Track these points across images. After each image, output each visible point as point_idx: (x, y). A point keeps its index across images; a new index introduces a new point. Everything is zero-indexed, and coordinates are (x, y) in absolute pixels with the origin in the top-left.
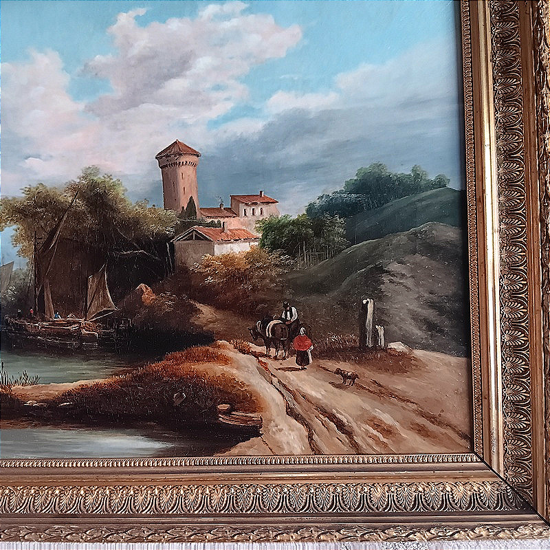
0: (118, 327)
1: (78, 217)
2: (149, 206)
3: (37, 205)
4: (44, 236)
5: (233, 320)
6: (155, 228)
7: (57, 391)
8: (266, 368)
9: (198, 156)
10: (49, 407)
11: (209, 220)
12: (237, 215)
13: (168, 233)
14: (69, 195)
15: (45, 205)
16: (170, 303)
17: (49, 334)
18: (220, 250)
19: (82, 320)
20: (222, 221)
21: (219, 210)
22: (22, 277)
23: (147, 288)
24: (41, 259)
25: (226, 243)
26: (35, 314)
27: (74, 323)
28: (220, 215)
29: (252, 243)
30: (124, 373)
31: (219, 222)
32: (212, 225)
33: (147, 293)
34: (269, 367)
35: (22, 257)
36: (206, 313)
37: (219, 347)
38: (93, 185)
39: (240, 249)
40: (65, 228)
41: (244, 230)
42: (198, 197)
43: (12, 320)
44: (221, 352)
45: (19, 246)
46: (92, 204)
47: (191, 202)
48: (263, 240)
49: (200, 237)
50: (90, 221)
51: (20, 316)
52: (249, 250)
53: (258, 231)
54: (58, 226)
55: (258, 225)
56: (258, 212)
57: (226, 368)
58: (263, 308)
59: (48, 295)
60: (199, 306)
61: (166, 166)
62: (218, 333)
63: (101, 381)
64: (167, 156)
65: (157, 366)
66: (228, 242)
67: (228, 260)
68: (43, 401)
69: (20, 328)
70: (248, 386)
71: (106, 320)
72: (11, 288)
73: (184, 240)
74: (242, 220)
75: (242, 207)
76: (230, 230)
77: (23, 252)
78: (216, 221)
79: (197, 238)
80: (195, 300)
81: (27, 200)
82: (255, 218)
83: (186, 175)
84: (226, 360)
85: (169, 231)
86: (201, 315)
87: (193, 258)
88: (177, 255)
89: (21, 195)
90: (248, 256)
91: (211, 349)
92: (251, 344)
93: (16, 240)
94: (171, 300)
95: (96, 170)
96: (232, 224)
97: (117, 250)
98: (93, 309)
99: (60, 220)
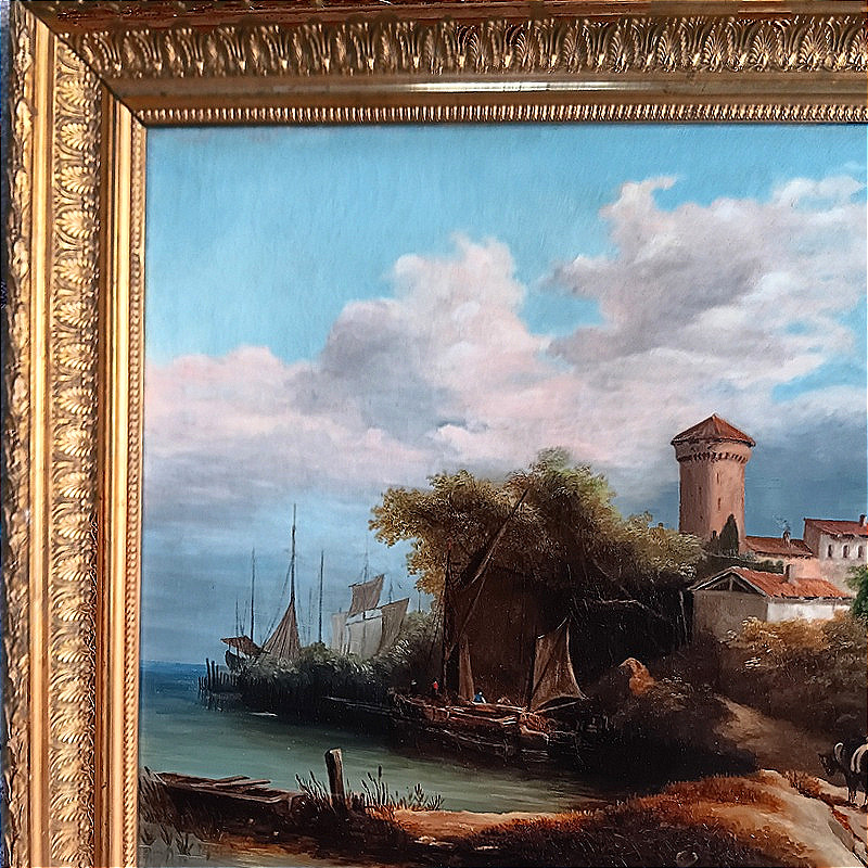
0: (586, 727)
1: (525, 532)
2: (651, 525)
3: (455, 506)
4: (465, 559)
5: (793, 736)
6: (659, 563)
7: (473, 825)
8: (846, 825)
9: (750, 445)
10: (457, 851)
11: (762, 559)
12: (815, 554)
13: (683, 573)
14: (511, 494)
15: (468, 508)
16: (680, 696)
17: (466, 729)
18: (778, 613)
19: (521, 710)
20: (786, 562)
21: (781, 542)
22: (421, 625)
23: (639, 667)
24: (455, 599)
25: (788, 602)
26: (441, 690)
27: (509, 713)
28: (783, 551)
29: (839, 607)
30: (593, 807)
31: (780, 565)
32: (766, 567)
33: (638, 674)
34: (851, 822)
35: (422, 592)
36: (744, 720)
37: (763, 780)
38: (555, 481)
39: (814, 614)
40: (501, 550)
41: (825, 582)
42: (744, 515)
43: (401, 697)
44: (765, 789)
45: (420, 574)
46: (550, 513)
47: (731, 523)
48: (858, 602)
49: (741, 587)
50: (545, 543)
51: (415, 692)
52: (831, 617)
53: (850, 586)
54: (489, 545)
55: (852, 576)
56: (854, 552)
57: (773, 818)
58: (849, 720)
59: (465, 660)
60: (731, 706)
61: (689, 458)
62: (764, 756)
63: (551, 816)
64: (692, 441)
65: (648, 802)
66: (794, 600)
67: (791, 632)
68: (447, 839)
69: (415, 712)
70: (810, 851)
71: (564, 714)
72: (401, 642)
73: (712, 589)
74: (823, 564)
75: (825, 541)
76: (800, 580)
77: (425, 583)
78: (775, 561)
79: (737, 588)
80: (726, 695)
81: (438, 496)
82: (846, 563)
83: (725, 476)
84: (774, 805)
85: (686, 570)
86: (733, 724)
87: (727, 621)
88: (698, 615)
89: (428, 488)
90: (828, 628)
91: (748, 784)
92: (822, 782)
93: (415, 563)
94: (683, 692)
95: (562, 455)
96: (805, 569)
97: (590, 595)
98: (542, 693)
99: (494, 536)
